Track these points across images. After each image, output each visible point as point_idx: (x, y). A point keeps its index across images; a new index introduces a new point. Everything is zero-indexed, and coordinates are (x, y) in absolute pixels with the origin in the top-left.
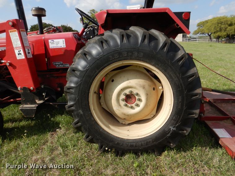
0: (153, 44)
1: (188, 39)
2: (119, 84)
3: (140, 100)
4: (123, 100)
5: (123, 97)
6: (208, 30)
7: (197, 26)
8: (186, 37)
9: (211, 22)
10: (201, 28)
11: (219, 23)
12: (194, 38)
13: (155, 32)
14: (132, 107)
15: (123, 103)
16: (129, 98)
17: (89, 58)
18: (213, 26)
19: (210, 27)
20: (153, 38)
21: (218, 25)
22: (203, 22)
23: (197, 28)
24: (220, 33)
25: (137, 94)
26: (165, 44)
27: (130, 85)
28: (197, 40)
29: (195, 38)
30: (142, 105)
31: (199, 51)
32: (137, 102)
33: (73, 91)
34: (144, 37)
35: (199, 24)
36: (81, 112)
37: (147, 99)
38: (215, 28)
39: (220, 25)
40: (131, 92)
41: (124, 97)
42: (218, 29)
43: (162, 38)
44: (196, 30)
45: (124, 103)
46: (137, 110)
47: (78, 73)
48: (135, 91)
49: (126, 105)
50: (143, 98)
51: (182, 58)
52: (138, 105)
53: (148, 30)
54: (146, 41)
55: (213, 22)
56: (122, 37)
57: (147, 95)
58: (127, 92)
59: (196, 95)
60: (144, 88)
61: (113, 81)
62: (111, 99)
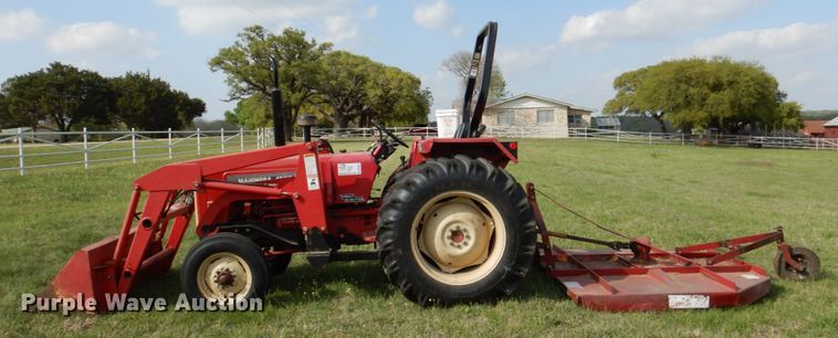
0: (481, 174)
1: (588, 131)
2: (443, 219)
3: (468, 237)
4: (449, 238)
5: (448, 234)
6: (650, 102)
7: (615, 87)
8: (579, 122)
9: (657, 75)
10: (627, 93)
11: (680, 82)
12: (606, 127)
13: (482, 161)
14: (459, 247)
15: (448, 242)
16: (456, 235)
17: (413, 189)
18: (664, 91)
19: (655, 91)
20: (480, 168)
21: (678, 88)
22: (631, 73)
23: (616, 92)
24: (687, 111)
25: (465, 230)
26: (493, 174)
27: (456, 219)
28: (616, 134)
29: (612, 127)
30: (471, 243)
31: (608, 172)
32: (465, 240)
33: (392, 226)
34: (472, 167)
35: (620, 78)
36: (400, 251)
37: (477, 236)
38: (669, 95)
39: (683, 86)
40: (458, 227)
41: (450, 234)
42: (680, 100)
43: (490, 168)
44: (614, 101)
45: (450, 241)
46: (465, 249)
47: (399, 205)
48: (462, 227)
49: (452, 244)
50: (472, 234)
51: (511, 188)
52: (466, 244)
53: (474, 158)
54: (474, 171)
55: (661, 77)
56: (449, 166)
57: (476, 230)
58: (454, 227)
59: (529, 228)
60: (473, 222)
61: (435, 215)
62: (433, 238)
